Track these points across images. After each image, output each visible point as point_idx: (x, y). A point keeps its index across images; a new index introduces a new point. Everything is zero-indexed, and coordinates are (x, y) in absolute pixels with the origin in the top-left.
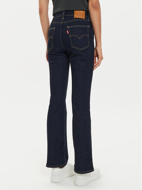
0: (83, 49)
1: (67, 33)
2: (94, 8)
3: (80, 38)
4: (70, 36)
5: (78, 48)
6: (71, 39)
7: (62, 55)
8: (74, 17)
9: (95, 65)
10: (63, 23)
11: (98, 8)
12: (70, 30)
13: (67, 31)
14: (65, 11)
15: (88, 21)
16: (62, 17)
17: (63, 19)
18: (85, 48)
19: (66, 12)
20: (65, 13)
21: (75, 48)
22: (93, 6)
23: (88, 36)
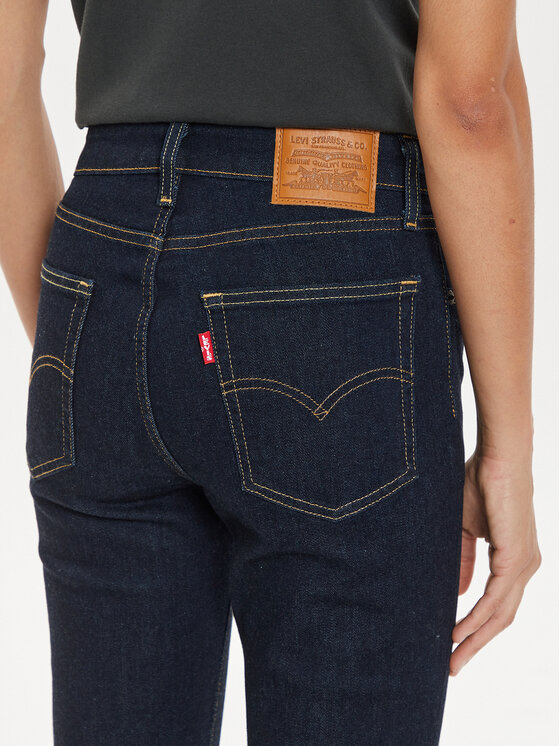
0: (355, 507)
1: (202, 356)
2: (471, 127)
3: (321, 412)
4: (229, 388)
5: (301, 504)
6: (235, 412)
7: (160, 523)
8: (275, 200)
9: (460, 636)
10: (165, 245)
11: (502, 124)
12: (230, 326)
13: (205, 341)
14: (192, 124)
15: (411, 230)
16: (158, 174)
17: (166, 207)
18: (374, 497)
19: (198, 130)
20: (184, 143)
21: (276, 496)
22: (454, 106)
23: (404, 375)
